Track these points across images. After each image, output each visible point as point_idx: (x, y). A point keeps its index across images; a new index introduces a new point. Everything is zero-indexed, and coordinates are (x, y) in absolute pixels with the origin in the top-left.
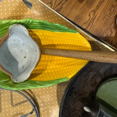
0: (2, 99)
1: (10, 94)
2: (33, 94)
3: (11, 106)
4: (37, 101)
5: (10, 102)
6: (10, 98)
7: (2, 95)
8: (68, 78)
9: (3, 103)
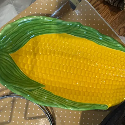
0: (16, 107)
1: (25, 104)
2: (52, 111)
3: (23, 118)
4: (56, 121)
5: (24, 113)
6: (25, 108)
7: (16, 103)
8: (107, 106)
9: (15, 112)
